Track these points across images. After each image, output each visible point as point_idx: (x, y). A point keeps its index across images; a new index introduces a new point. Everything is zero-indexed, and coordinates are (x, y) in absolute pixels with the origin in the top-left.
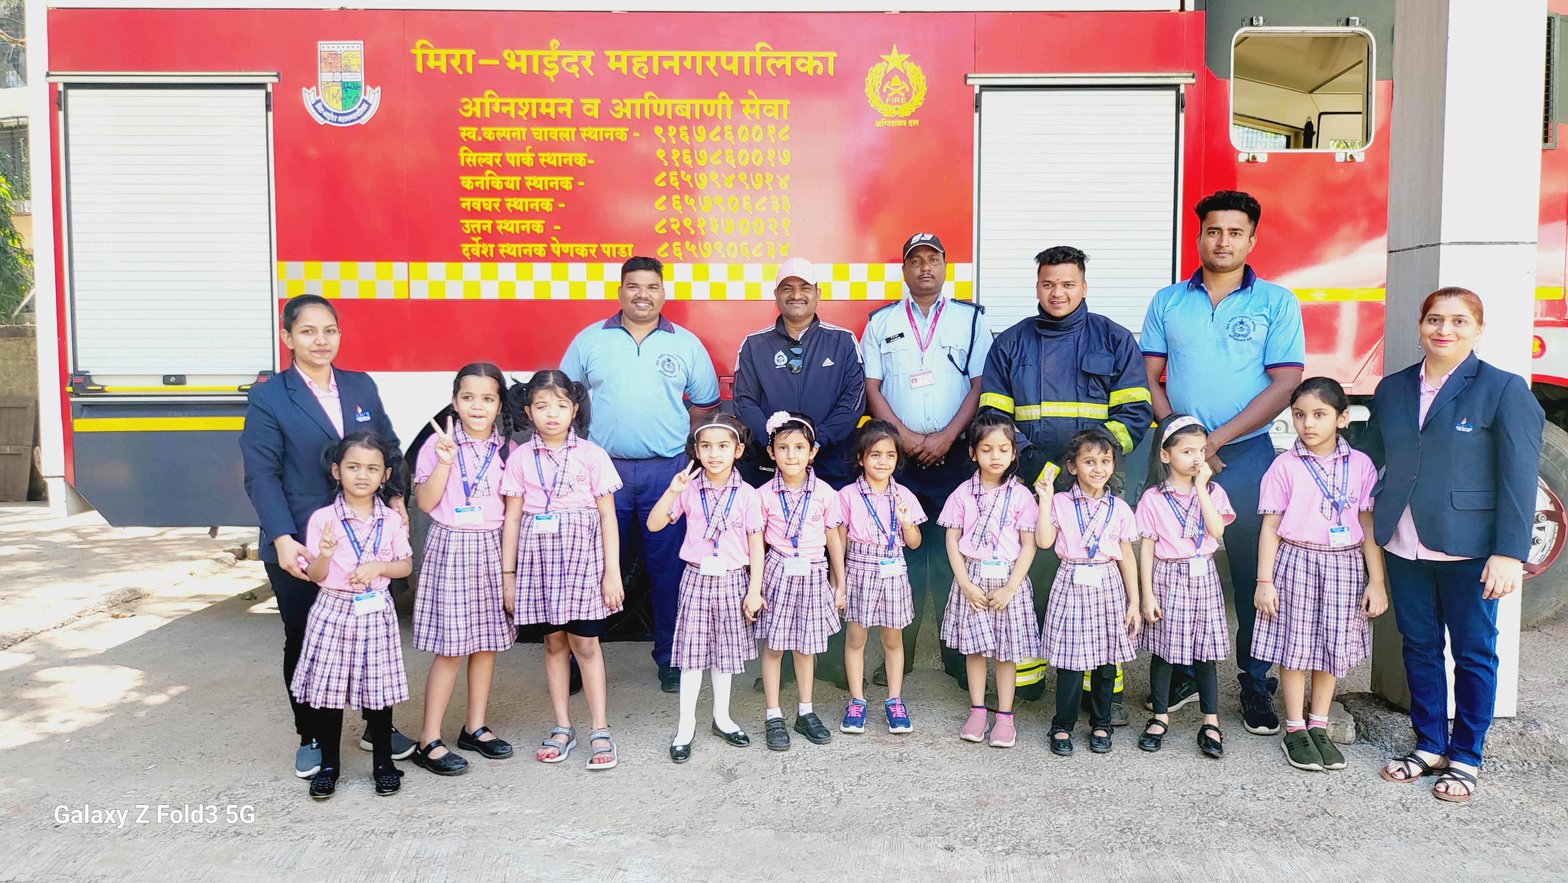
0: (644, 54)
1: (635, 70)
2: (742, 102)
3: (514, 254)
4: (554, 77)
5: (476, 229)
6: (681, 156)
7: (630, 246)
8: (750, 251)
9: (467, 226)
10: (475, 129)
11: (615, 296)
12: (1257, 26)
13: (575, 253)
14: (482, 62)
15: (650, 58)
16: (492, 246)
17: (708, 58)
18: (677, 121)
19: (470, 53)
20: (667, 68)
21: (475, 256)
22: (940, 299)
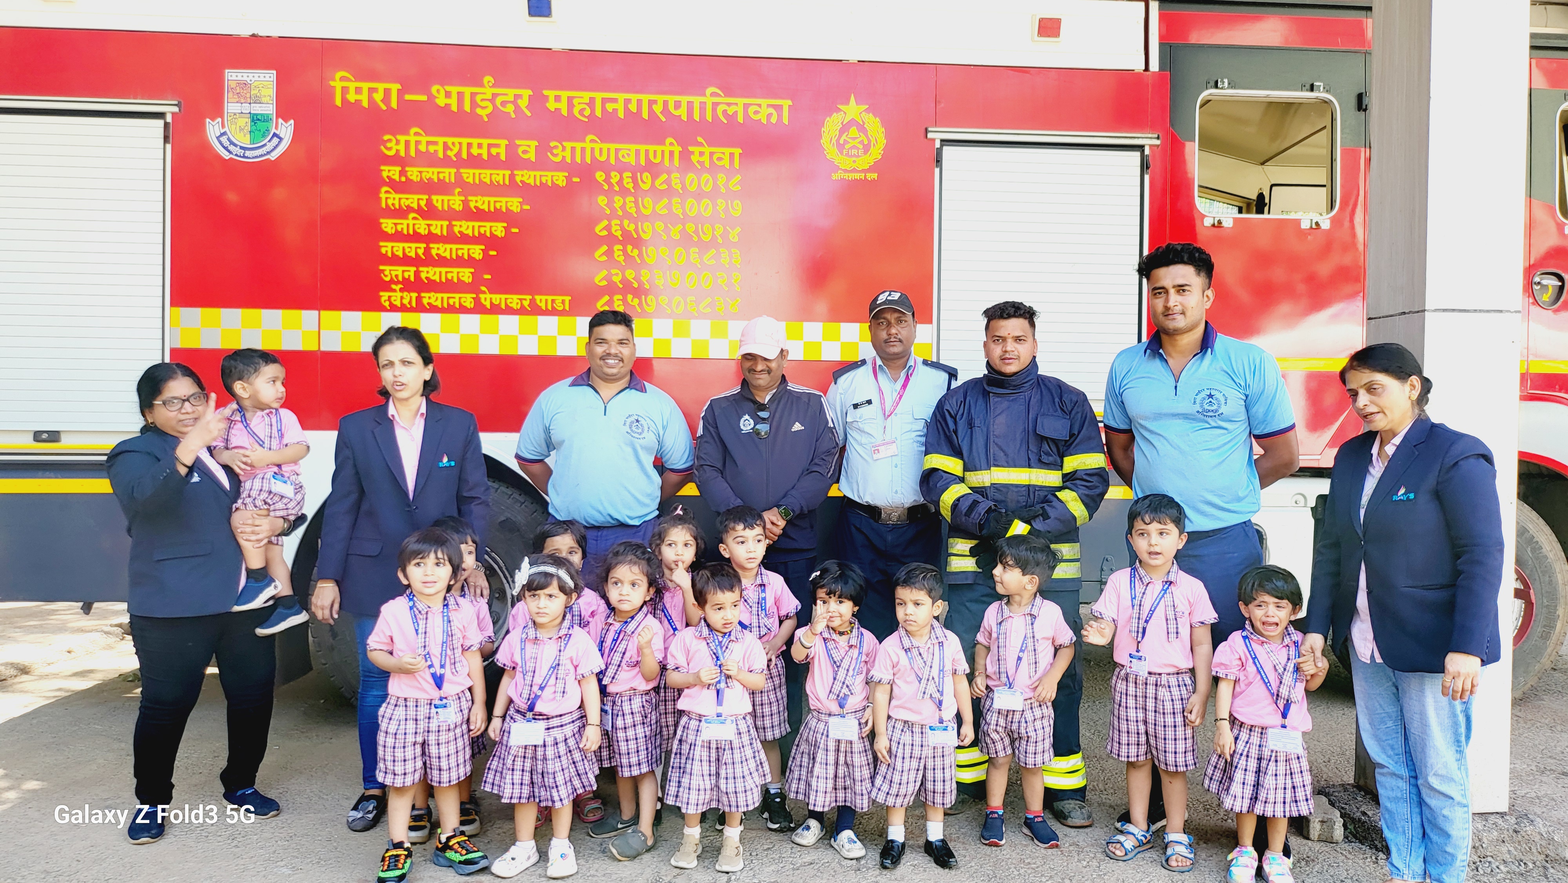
0: (586, 96)
1: (576, 112)
2: (691, 149)
3: (438, 304)
4: (487, 115)
5: (397, 276)
6: (624, 204)
7: (567, 299)
8: (697, 306)
9: (387, 273)
10: (398, 169)
12: (1222, 88)
13: (506, 305)
14: (408, 97)
15: (592, 100)
16: (414, 295)
17: (655, 102)
18: (621, 168)
19: (395, 87)
20: (610, 110)
21: (396, 306)
22: (911, 363)
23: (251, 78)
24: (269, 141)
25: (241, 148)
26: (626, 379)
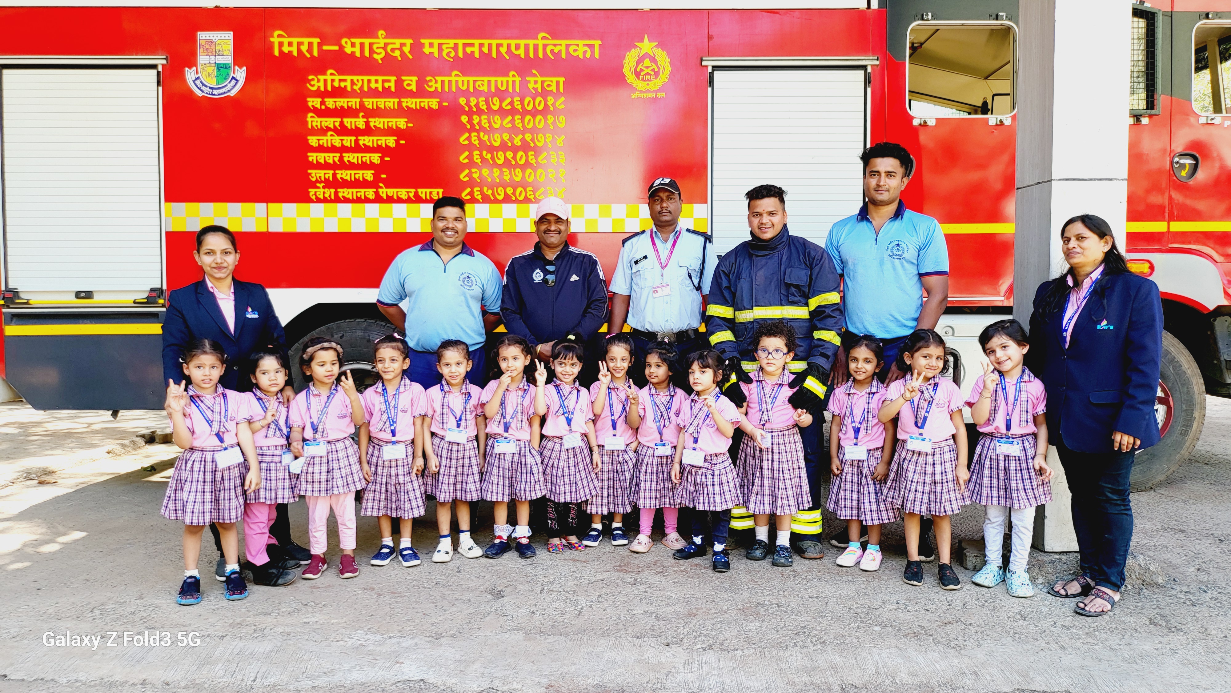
0: (452, 42)
1: (444, 54)
2: (528, 79)
3: (350, 196)
4: (381, 59)
5: (320, 177)
6: (480, 120)
7: (441, 191)
8: (534, 194)
9: (313, 175)
10: (319, 100)
11: (428, 229)
12: (927, 20)
13: (397, 196)
14: (325, 48)
15: (456, 45)
16: (333, 191)
17: (501, 45)
18: (477, 93)
19: (316, 41)
20: (469, 52)
21: (320, 199)
22: (678, 229)
23: (215, 37)
24: (230, 82)
25: (210, 88)
26: (460, 246)
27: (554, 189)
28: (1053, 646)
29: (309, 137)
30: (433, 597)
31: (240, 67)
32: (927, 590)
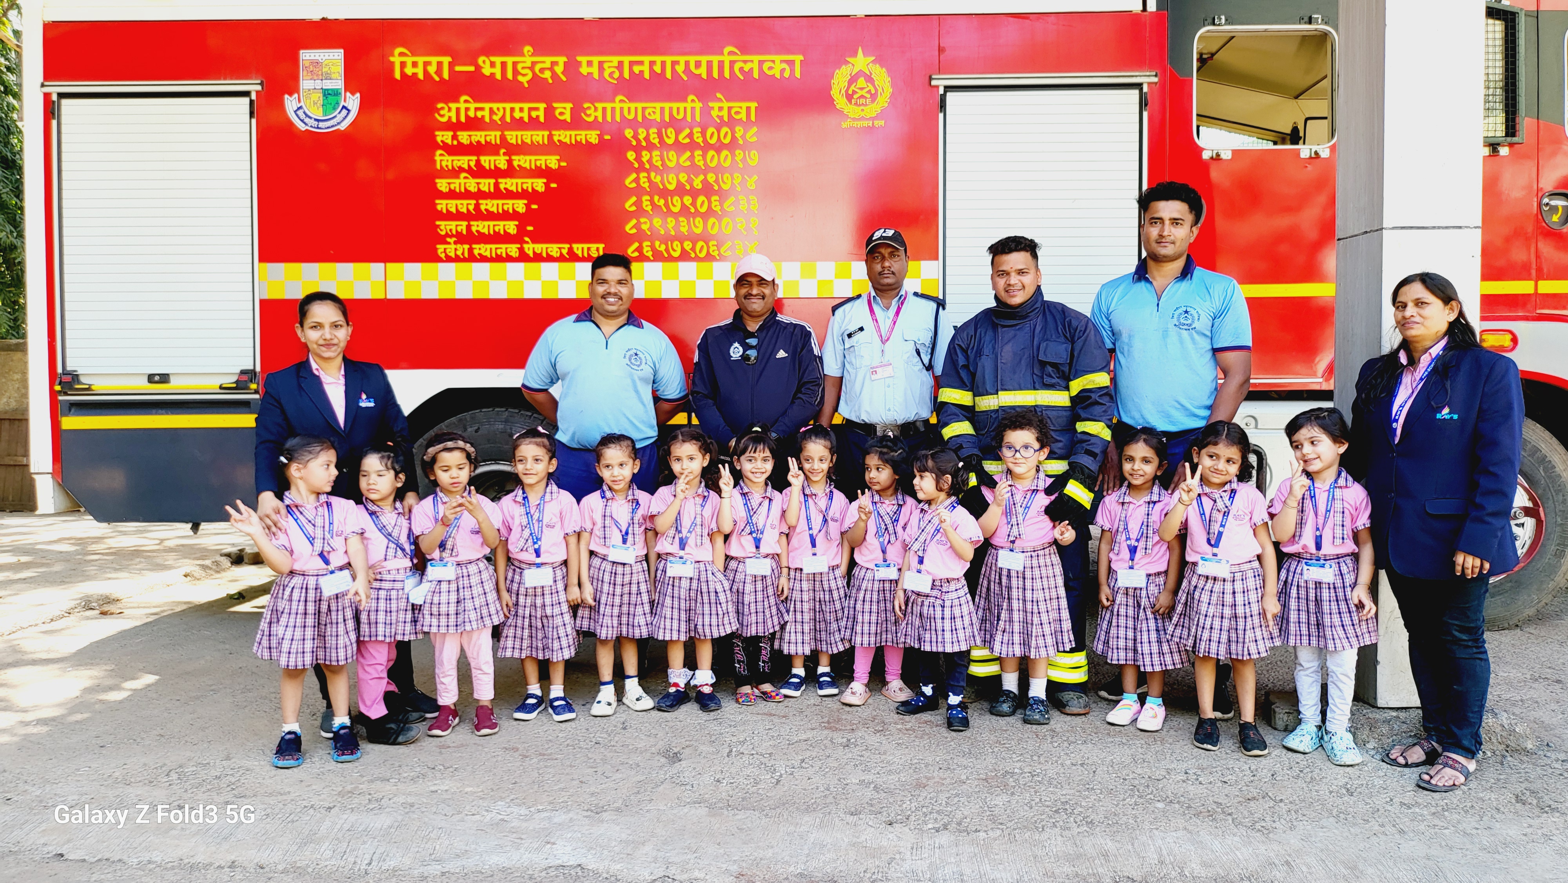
0: (615, 60)
1: (606, 75)
2: (711, 104)
3: (488, 254)
4: (528, 82)
5: (451, 230)
6: (651, 157)
7: (601, 246)
8: (719, 250)
9: (442, 227)
10: (451, 133)
11: (585, 295)
12: (1219, 25)
13: (547, 253)
14: (458, 68)
15: (621, 63)
16: (466, 247)
17: (677, 63)
18: (647, 123)
19: (446, 60)
20: (637, 72)
21: (450, 257)
22: (903, 293)
23: (322, 57)
24: (340, 113)
25: (316, 120)
26: (625, 316)
27: (743, 244)
28: (1389, 829)
29: (437, 181)
30: (592, 761)
31: (353, 94)
32: (1225, 756)
